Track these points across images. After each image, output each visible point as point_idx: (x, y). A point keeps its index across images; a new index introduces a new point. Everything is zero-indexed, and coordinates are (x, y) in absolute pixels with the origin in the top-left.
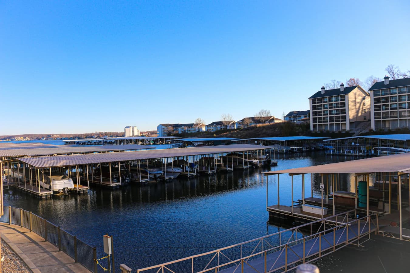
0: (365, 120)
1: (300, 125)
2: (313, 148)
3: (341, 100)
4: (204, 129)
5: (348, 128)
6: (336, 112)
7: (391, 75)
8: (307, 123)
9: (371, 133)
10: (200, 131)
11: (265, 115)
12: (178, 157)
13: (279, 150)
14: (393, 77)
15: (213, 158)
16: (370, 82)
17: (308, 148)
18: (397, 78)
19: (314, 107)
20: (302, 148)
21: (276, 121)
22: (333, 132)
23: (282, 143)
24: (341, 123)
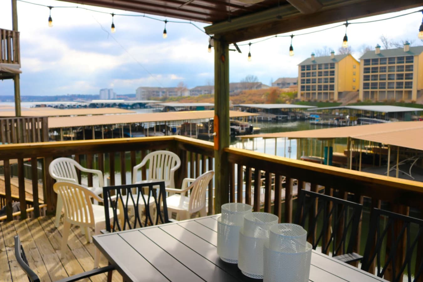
0: (354, 90)
1: (288, 92)
2: (298, 116)
3: (331, 68)
4: (187, 94)
5: (336, 97)
6: (324, 81)
7: (384, 44)
8: (295, 90)
9: (359, 103)
10: (183, 96)
11: (252, 81)
12: (156, 122)
13: (264, 118)
14: (386, 46)
15: (195, 124)
16: (362, 51)
17: (293, 117)
18: (390, 47)
19: (303, 75)
20: (287, 117)
21: (263, 88)
22: (321, 102)
23: (267, 111)
24: (330, 93)
